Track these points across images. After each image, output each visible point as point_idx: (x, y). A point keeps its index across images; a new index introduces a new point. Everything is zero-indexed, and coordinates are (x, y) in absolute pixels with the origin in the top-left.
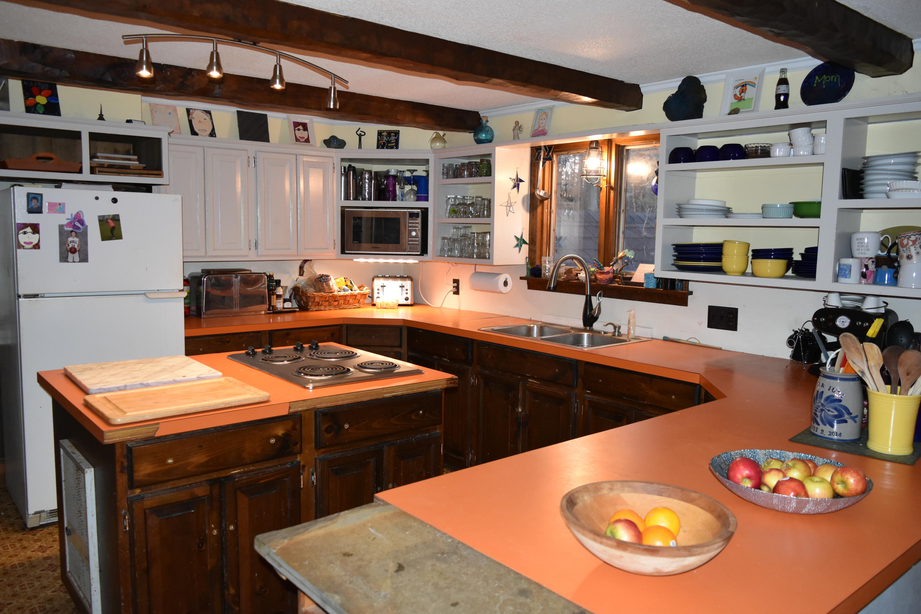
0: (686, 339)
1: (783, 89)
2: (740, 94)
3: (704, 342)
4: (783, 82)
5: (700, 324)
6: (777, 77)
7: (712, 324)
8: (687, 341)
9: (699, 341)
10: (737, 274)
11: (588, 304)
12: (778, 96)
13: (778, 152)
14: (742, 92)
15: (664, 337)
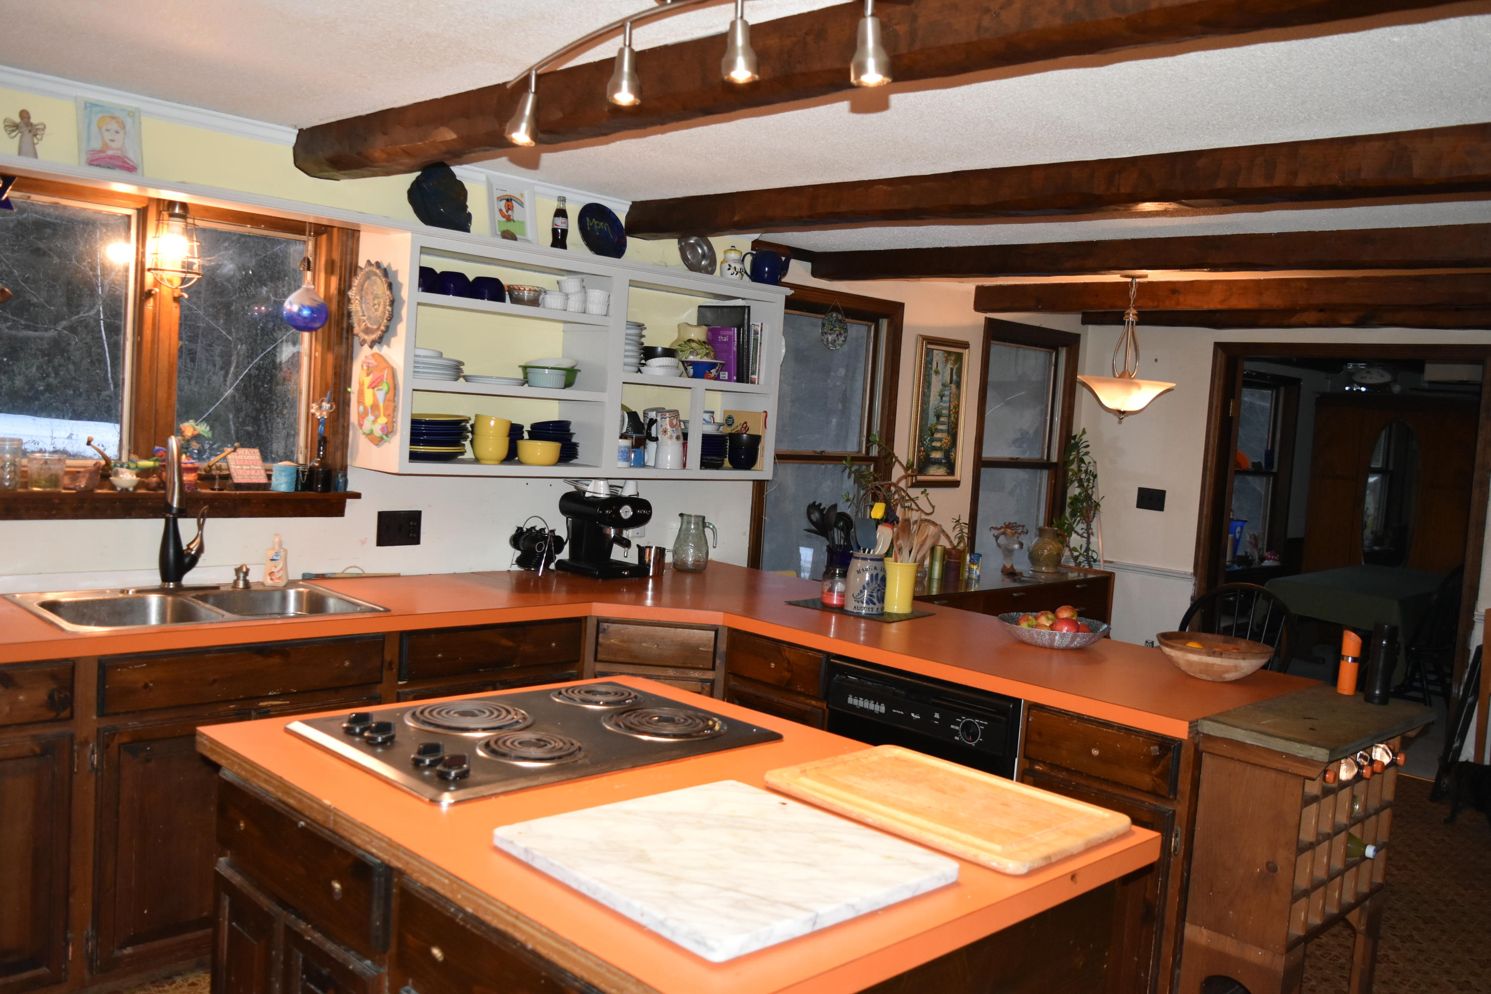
0: (340, 571)
1: (560, 221)
2: (507, 212)
3: (369, 571)
4: (561, 213)
5: (363, 542)
6: (555, 205)
7: (383, 540)
8: (342, 573)
9: (362, 570)
10: (493, 463)
11: (171, 535)
12: (554, 231)
13: (552, 301)
14: (509, 209)
15: (304, 575)
